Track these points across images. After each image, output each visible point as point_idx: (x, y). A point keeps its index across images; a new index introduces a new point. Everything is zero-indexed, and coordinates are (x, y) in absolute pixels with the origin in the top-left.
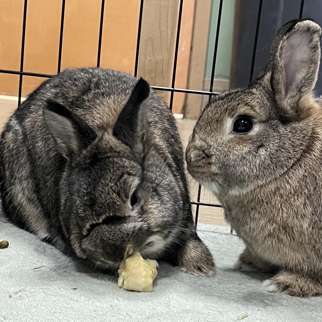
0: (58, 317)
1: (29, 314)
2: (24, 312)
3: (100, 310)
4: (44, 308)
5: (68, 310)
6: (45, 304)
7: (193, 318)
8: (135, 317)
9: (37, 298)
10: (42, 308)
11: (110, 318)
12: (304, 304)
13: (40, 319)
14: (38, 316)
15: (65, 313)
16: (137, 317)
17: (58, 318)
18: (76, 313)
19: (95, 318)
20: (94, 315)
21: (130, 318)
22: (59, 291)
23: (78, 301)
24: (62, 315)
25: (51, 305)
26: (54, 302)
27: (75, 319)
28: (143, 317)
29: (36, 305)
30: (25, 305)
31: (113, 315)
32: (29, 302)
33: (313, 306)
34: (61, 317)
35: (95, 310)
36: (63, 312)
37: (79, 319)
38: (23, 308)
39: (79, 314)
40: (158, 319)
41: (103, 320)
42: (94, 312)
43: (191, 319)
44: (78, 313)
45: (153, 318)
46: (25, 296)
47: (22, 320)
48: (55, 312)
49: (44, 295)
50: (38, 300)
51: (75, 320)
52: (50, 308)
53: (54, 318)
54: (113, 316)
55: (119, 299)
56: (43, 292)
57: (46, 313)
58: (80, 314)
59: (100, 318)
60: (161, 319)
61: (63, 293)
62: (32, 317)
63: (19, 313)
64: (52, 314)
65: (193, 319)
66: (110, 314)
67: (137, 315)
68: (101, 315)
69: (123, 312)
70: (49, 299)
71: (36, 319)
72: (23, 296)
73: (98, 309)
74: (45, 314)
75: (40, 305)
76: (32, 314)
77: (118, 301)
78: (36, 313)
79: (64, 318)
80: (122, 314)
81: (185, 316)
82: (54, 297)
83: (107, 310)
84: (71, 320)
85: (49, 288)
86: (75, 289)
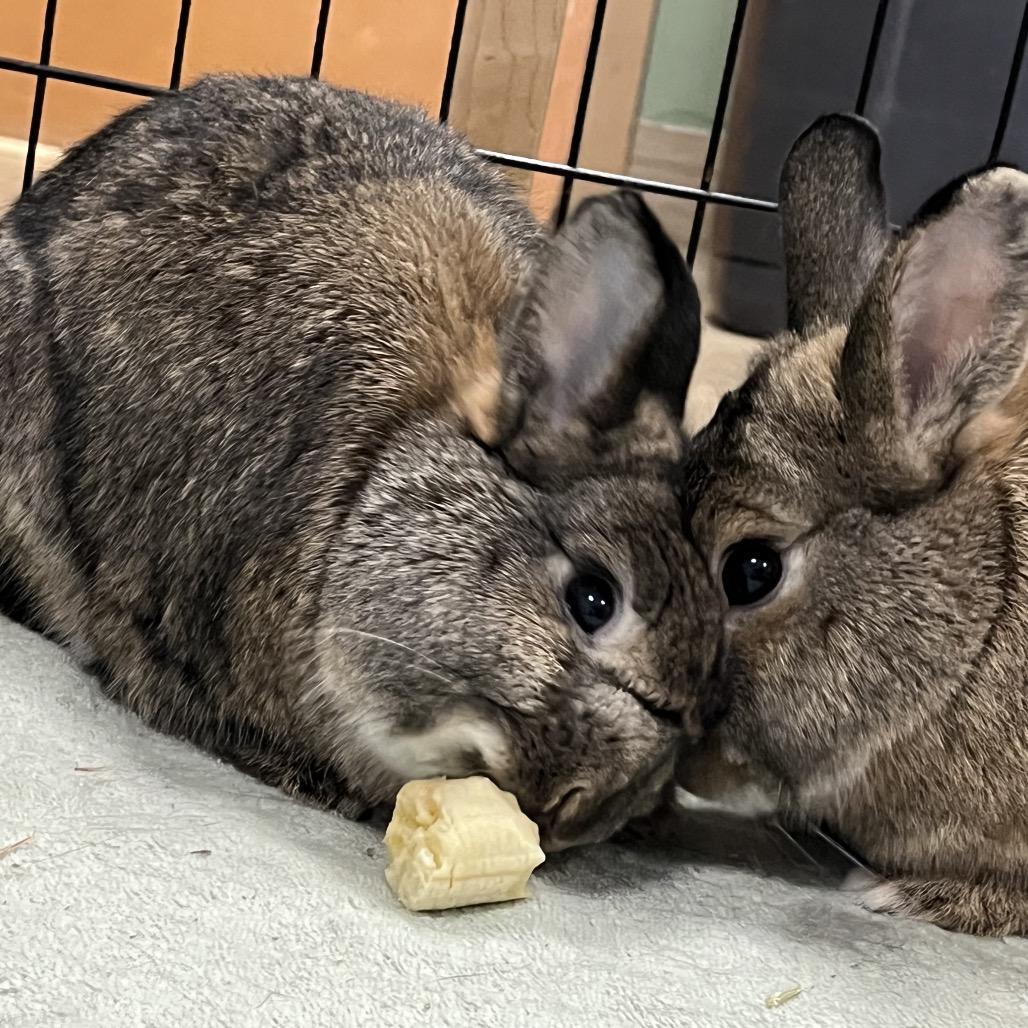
0: (149, 952)
1: (50, 934)
2: (33, 927)
3: (293, 938)
4: (99, 915)
5: (184, 928)
6: (101, 900)
7: (616, 988)
8: (413, 972)
9: (74, 877)
10: (92, 914)
11: (331, 969)
12: (988, 963)
13: (89, 957)
14: (81, 944)
15: (172, 940)
16: (422, 972)
17: (149, 957)
18: (210, 944)
19: (277, 966)
20: (273, 952)
21: (395, 972)
22: (151, 856)
23: (214, 898)
24: (164, 946)
25: (124, 907)
26: (132, 895)
27: (209, 962)
28: (442, 973)
29: (72, 901)
30: (31, 901)
31: (340, 958)
32: (47, 889)
33: (1019, 972)
34: (158, 954)
35: (276, 935)
36: (167, 934)
37: (222, 963)
38: (27, 912)
39: (221, 948)
40: (496, 985)
41: (306, 975)
42: (271, 944)
43: (608, 993)
44: (217, 944)
45: (475, 979)
46: (34, 869)
47: (28, 954)
48: (139, 933)
49: (98, 868)
50: (77, 882)
51: (210, 967)
52: (120, 918)
53: (135, 956)
54: (339, 962)
55: (356, 902)
56: (97, 856)
57: (110, 934)
58: (225, 945)
59: (294, 967)
60: (505, 985)
61: (165, 865)
62: (61, 947)
63: (14, 927)
64: (127, 939)
65: (612, 992)
66: (328, 952)
67: (423, 965)
68: (297, 955)
69: (373, 950)
70: (114, 885)
71: (75, 954)
72: (25, 866)
73: (284, 931)
74: (106, 940)
75: (84, 904)
76: (60, 935)
77: (355, 907)
78: (73, 931)
79: (171, 956)
80: (371, 957)
81: (586, 979)
82: (132, 877)
83: (319, 940)
84: (195, 967)
85: (113, 843)
86: (205, 853)
